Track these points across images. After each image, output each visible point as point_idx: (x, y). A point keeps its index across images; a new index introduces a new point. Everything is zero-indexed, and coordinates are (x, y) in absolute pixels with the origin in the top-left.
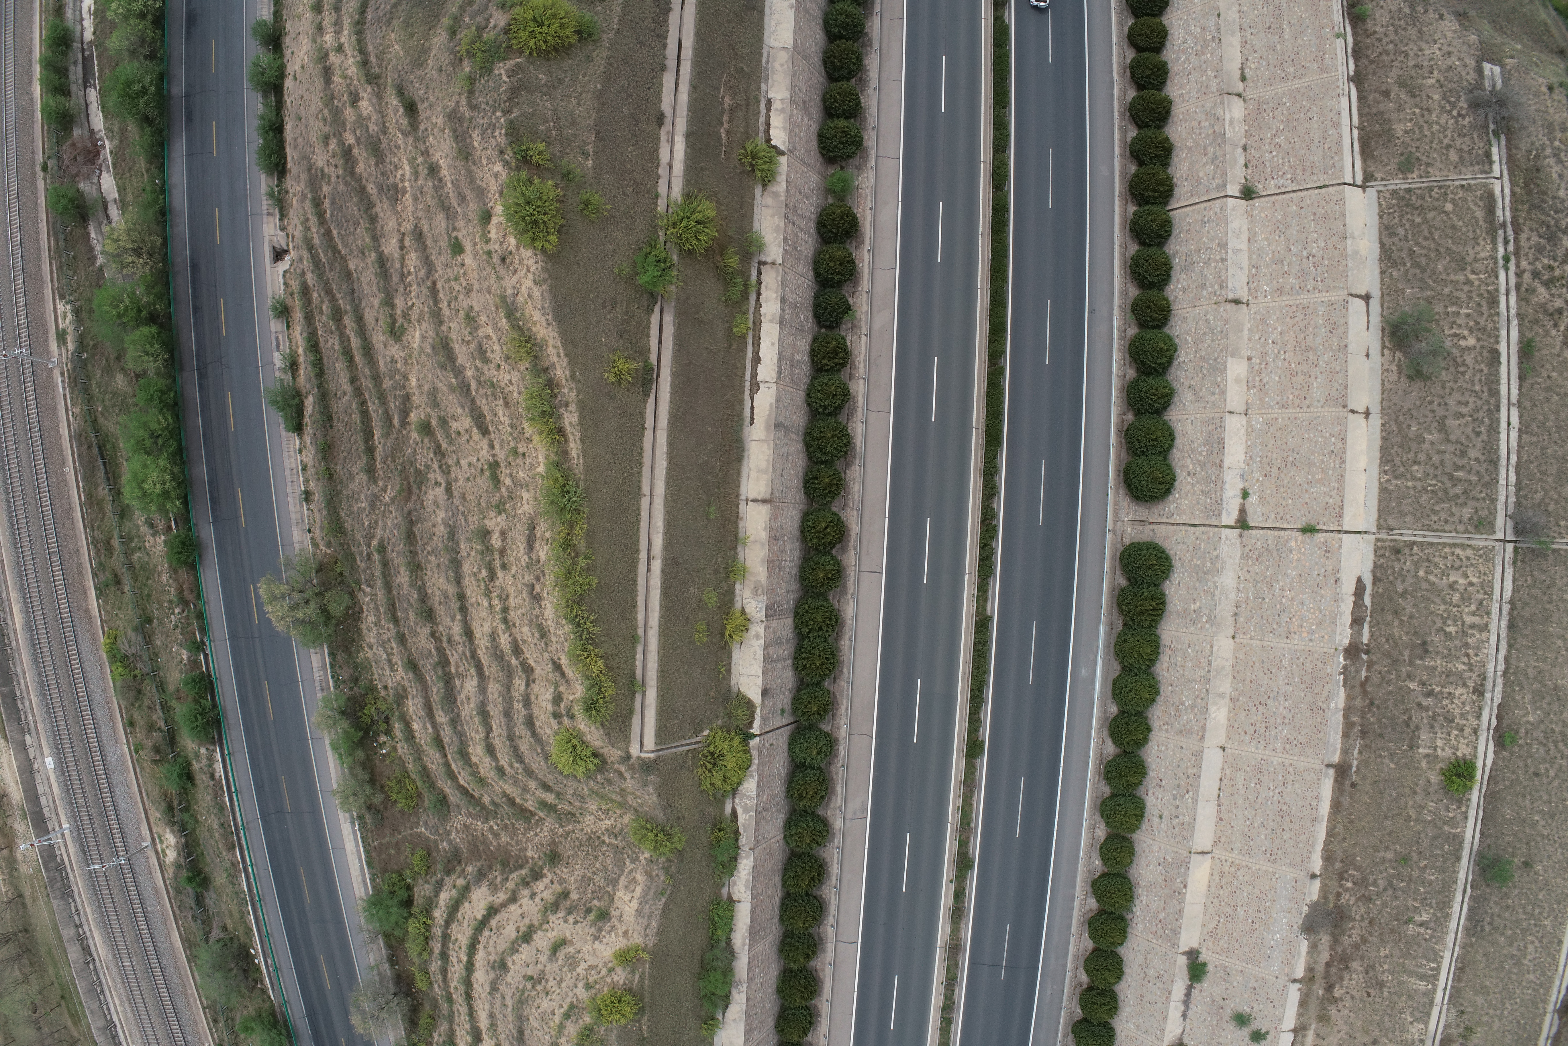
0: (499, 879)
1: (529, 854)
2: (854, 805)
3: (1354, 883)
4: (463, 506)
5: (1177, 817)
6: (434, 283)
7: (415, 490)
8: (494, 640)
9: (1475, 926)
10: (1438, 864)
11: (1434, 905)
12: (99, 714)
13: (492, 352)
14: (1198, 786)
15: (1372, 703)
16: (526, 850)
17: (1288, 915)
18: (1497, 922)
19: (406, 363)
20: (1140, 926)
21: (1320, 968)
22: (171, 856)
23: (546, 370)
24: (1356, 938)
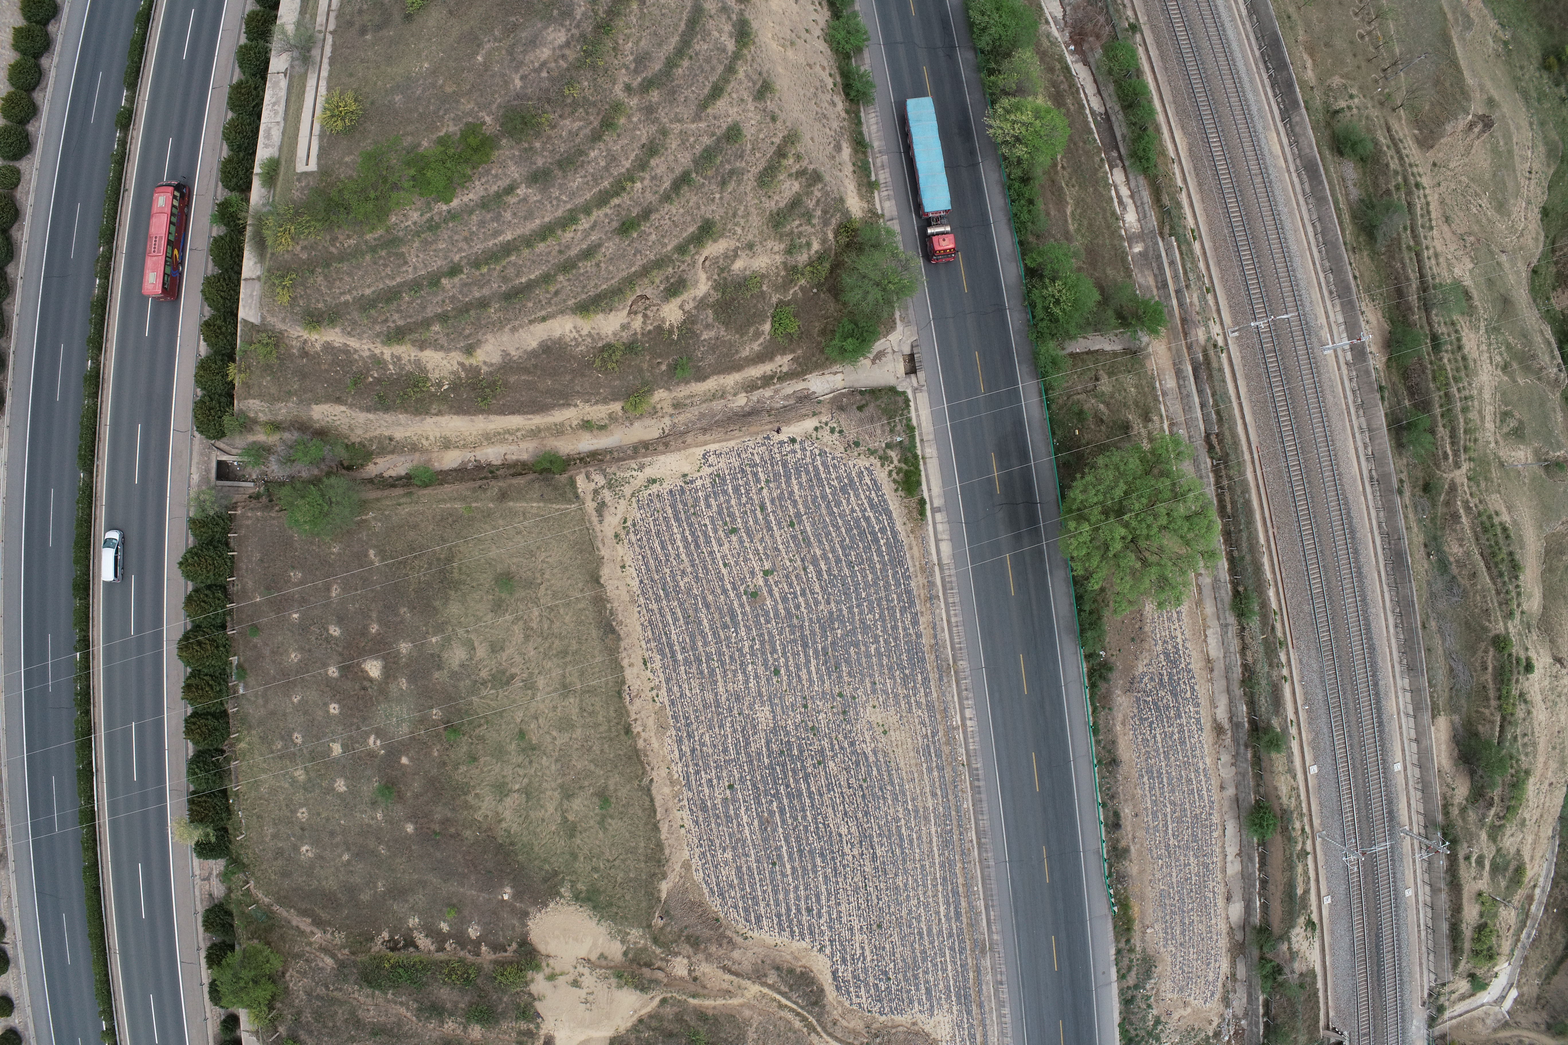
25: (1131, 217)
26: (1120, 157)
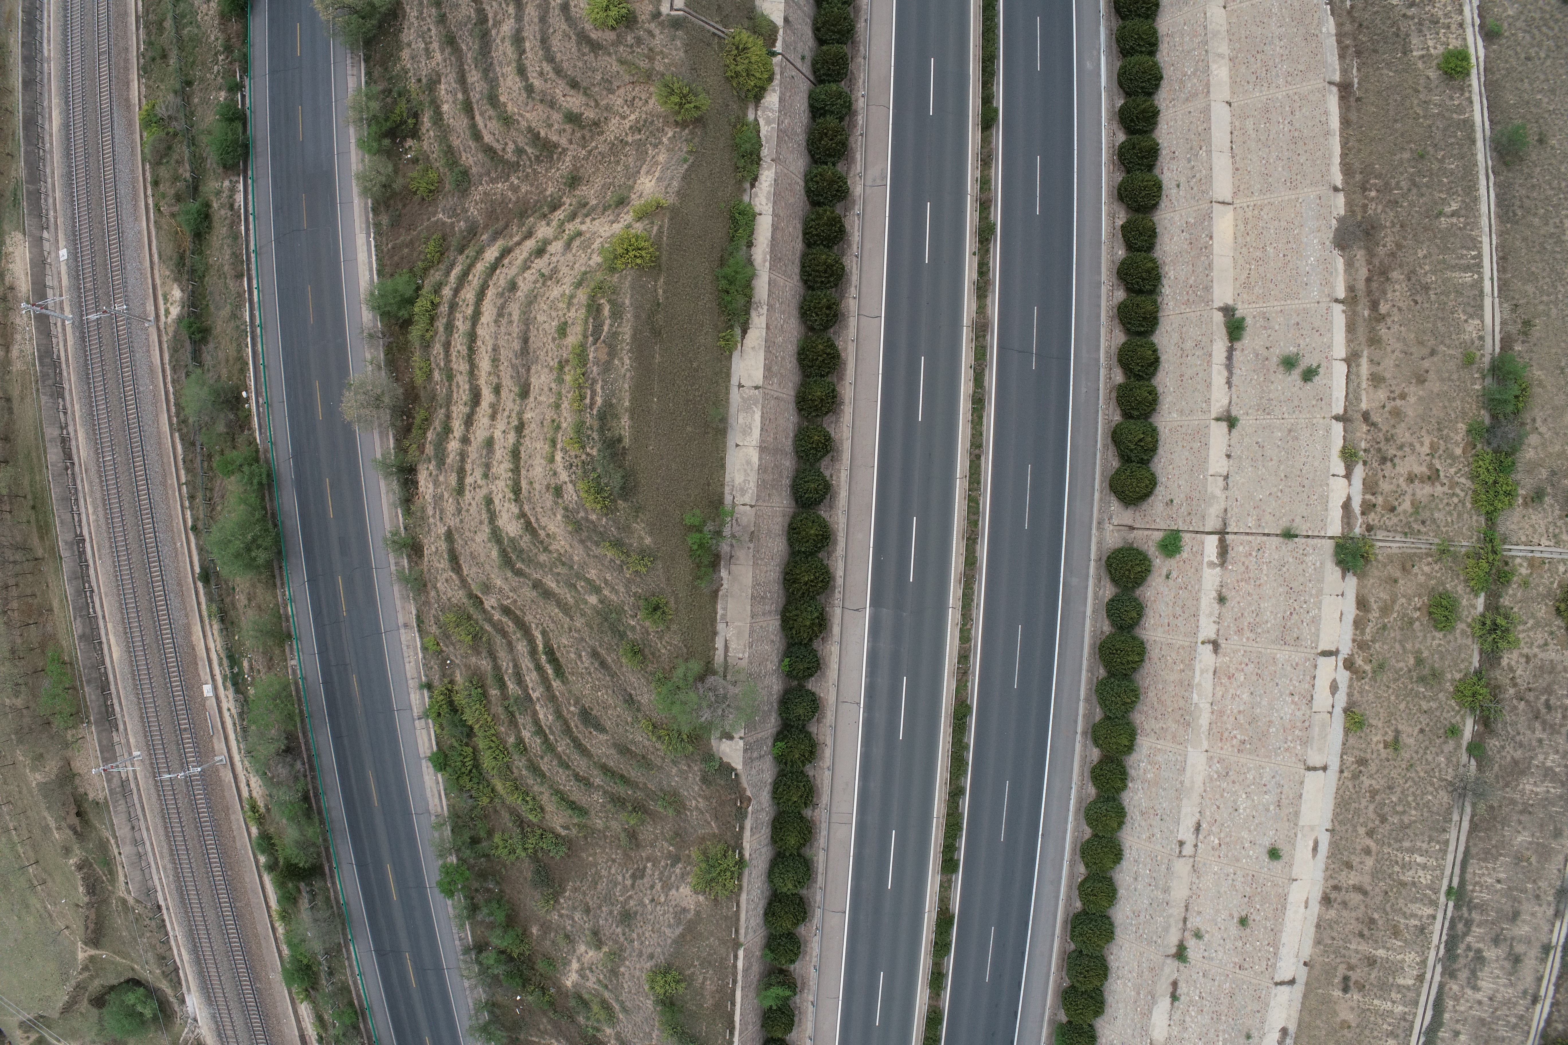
0: (515, 229)
1: (549, 191)
2: (873, 172)
3: (1378, 191)
5: (1194, 177)
9: (1507, 213)
10: (1455, 152)
11: (1460, 192)
12: (122, 189)
14: (1210, 138)
15: (1361, 25)
17: (1319, 234)
18: (1527, 203)
20: (1171, 304)
21: (1361, 285)
22: (173, 313)
24: (1391, 246)
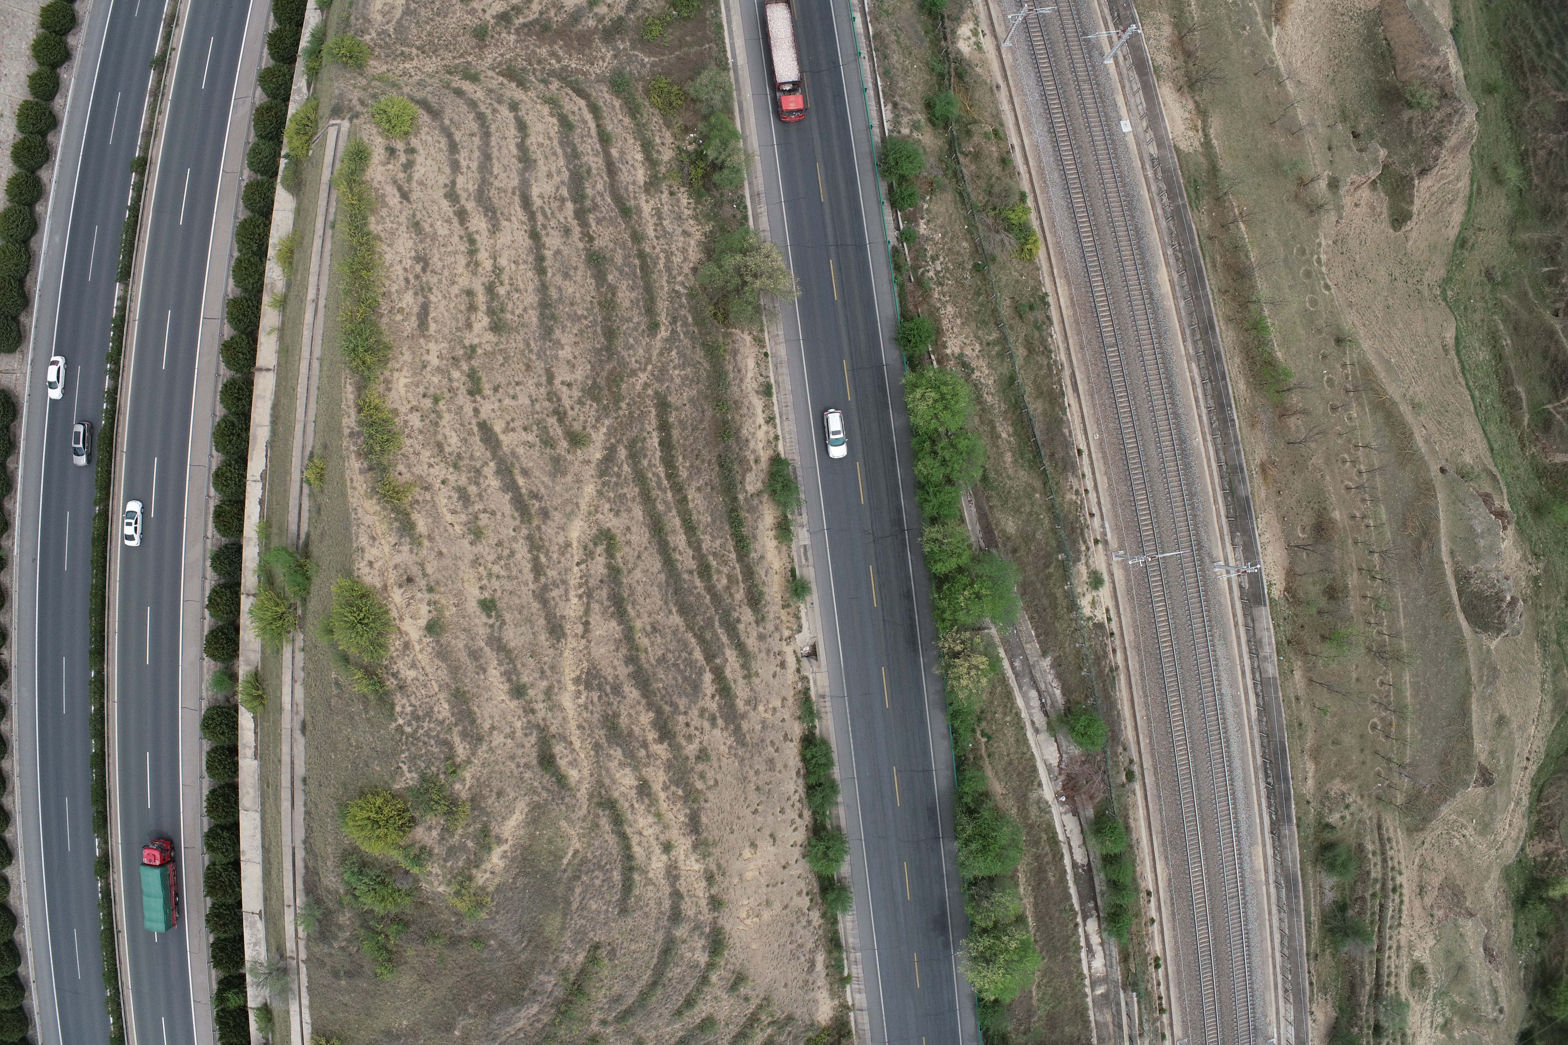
0: (552, 13)
1: (513, 38)
4: (530, 359)
6: (536, 579)
7: (601, 382)
8: (494, 226)
12: (1055, 176)
13: (450, 497)
16: (517, 41)
19: (597, 508)
22: (965, 30)
23: (371, 469)
25: (1098, 964)
26: (1096, 908)
